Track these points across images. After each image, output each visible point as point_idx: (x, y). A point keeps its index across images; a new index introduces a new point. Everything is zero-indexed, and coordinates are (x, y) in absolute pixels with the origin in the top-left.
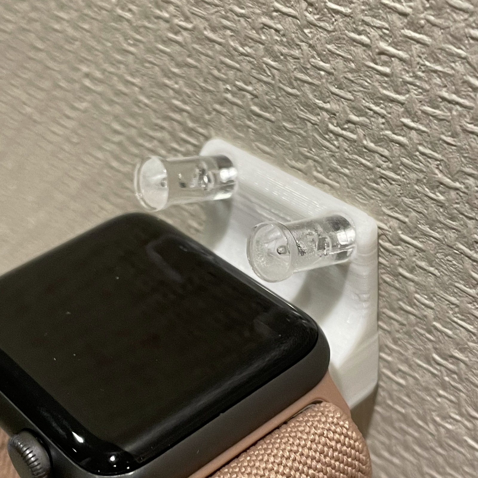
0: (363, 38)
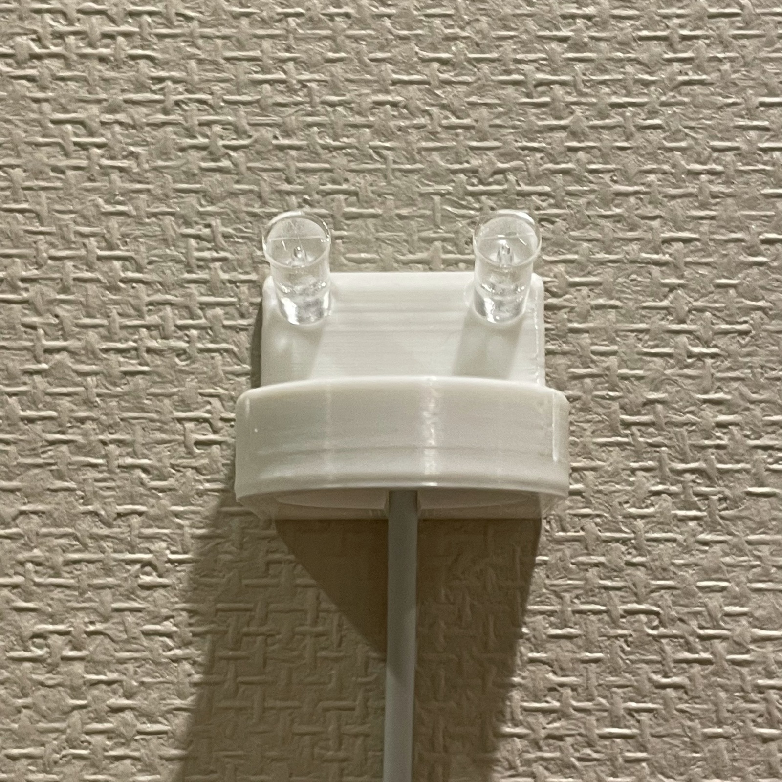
0: (515, 77)
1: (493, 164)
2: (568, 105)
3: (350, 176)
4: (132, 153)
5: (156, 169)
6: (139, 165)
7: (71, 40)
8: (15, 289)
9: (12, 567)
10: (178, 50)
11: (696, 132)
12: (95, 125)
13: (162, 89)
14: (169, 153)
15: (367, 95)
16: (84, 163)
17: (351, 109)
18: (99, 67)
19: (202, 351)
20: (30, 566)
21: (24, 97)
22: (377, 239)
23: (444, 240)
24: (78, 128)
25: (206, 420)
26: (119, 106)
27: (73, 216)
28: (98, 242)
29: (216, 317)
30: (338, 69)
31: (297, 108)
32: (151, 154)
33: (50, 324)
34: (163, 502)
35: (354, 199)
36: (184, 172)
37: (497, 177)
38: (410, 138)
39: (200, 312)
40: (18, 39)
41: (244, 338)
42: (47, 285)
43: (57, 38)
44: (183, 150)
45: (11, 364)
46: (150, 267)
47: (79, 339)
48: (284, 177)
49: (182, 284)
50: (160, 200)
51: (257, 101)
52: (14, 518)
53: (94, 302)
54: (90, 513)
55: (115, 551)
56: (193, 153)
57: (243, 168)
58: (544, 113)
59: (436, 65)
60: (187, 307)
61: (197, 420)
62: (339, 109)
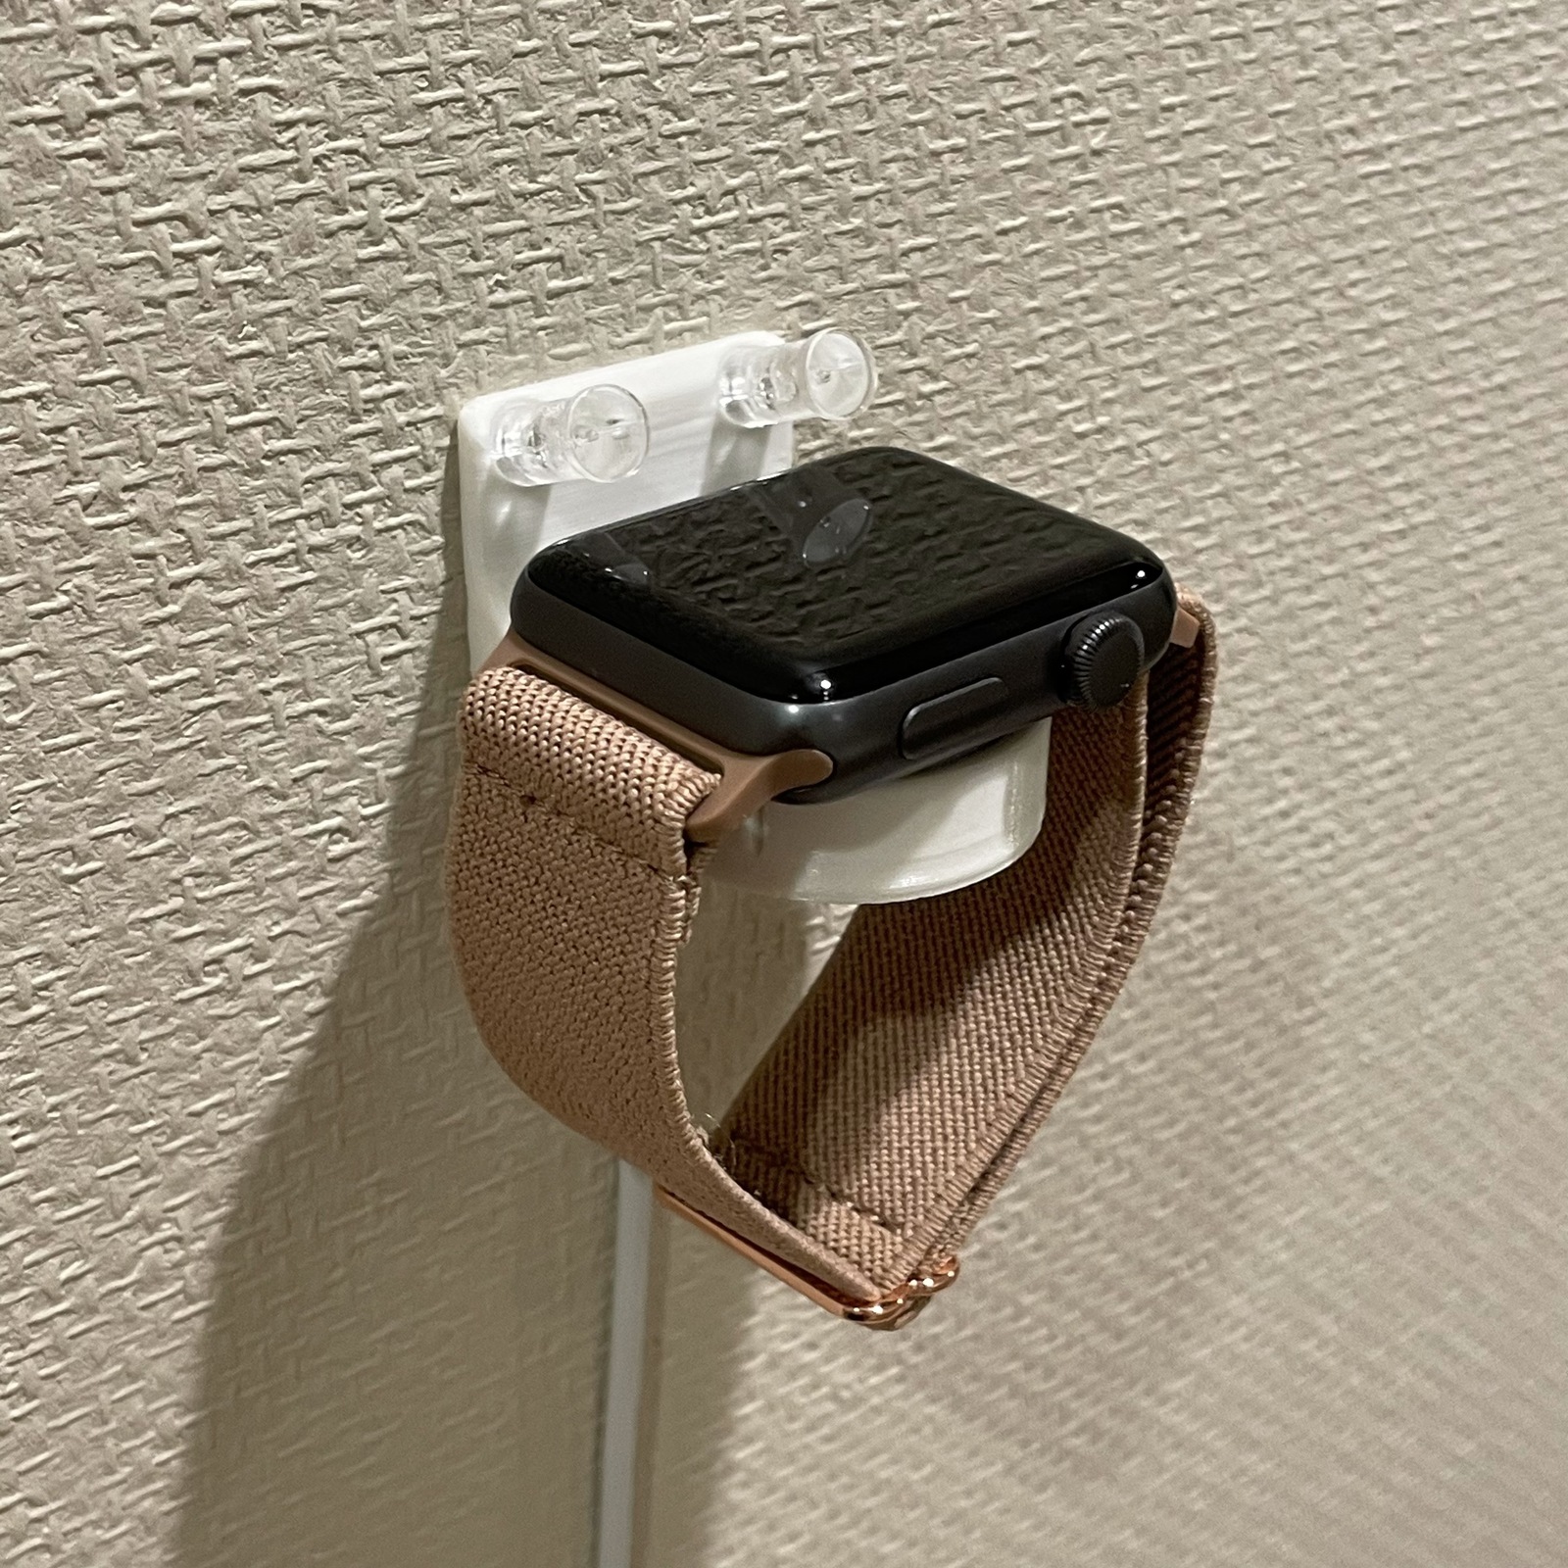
0: (748, 45)
1: (723, 182)
2: (808, 77)
3: (551, 233)
4: (259, 255)
5: (295, 273)
6: (271, 272)
7: (148, 76)
8: (116, 505)
9: (165, 888)
10: (311, 69)
11: (941, 95)
12: (202, 218)
13: (293, 140)
14: (312, 244)
15: (569, 103)
16: (191, 284)
17: (550, 127)
18: (197, 117)
19: (380, 532)
20: (189, 882)
21: (88, 189)
22: (588, 320)
23: (667, 304)
24: (176, 227)
25: (393, 625)
26: (234, 180)
27: (184, 372)
28: (226, 405)
29: (394, 480)
30: (530, 64)
31: (480, 139)
32: (287, 251)
33: (174, 545)
34: (349, 747)
35: (557, 266)
36: (336, 270)
37: (725, 200)
38: (624, 161)
39: (373, 477)
40: (64, 86)
41: (431, 500)
42: (160, 488)
43: (125, 74)
44: (330, 235)
45: (125, 618)
46: (301, 426)
47: (216, 557)
48: (468, 251)
49: (347, 442)
50: (306, 320)
51: (427, 137)
52: (159, 828)
53: (230, 498)
54: (258, 789)
55: (295, 827)
56: (347, 238)
57: (415, 250)
58: (780, 95)
59: (653, 41)
60: (356, 474)
61: (382, 628)
62: (535, 130)
